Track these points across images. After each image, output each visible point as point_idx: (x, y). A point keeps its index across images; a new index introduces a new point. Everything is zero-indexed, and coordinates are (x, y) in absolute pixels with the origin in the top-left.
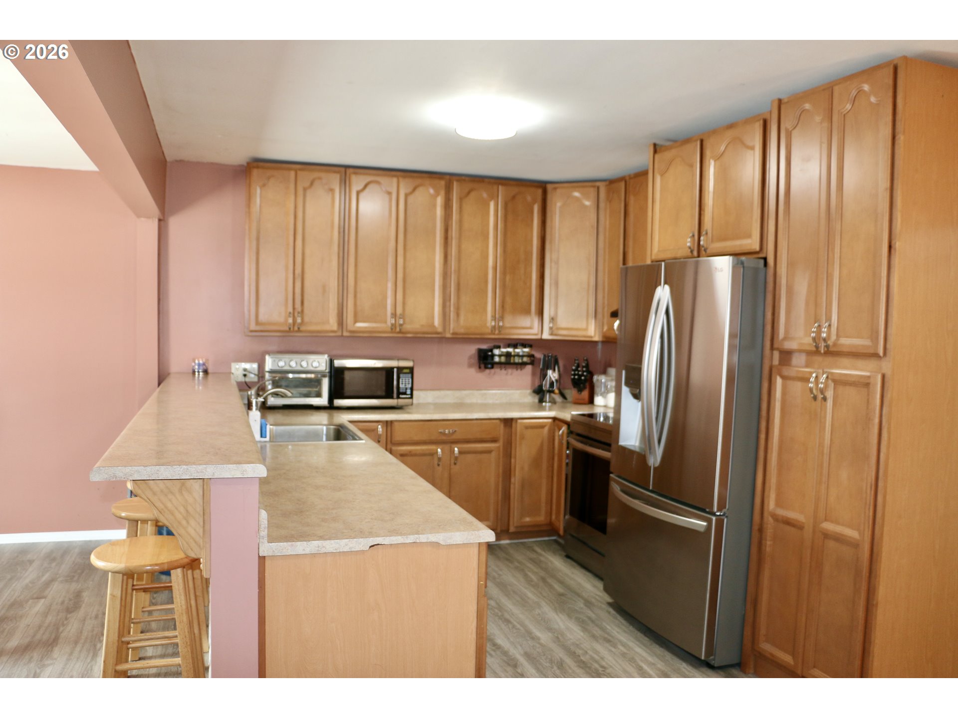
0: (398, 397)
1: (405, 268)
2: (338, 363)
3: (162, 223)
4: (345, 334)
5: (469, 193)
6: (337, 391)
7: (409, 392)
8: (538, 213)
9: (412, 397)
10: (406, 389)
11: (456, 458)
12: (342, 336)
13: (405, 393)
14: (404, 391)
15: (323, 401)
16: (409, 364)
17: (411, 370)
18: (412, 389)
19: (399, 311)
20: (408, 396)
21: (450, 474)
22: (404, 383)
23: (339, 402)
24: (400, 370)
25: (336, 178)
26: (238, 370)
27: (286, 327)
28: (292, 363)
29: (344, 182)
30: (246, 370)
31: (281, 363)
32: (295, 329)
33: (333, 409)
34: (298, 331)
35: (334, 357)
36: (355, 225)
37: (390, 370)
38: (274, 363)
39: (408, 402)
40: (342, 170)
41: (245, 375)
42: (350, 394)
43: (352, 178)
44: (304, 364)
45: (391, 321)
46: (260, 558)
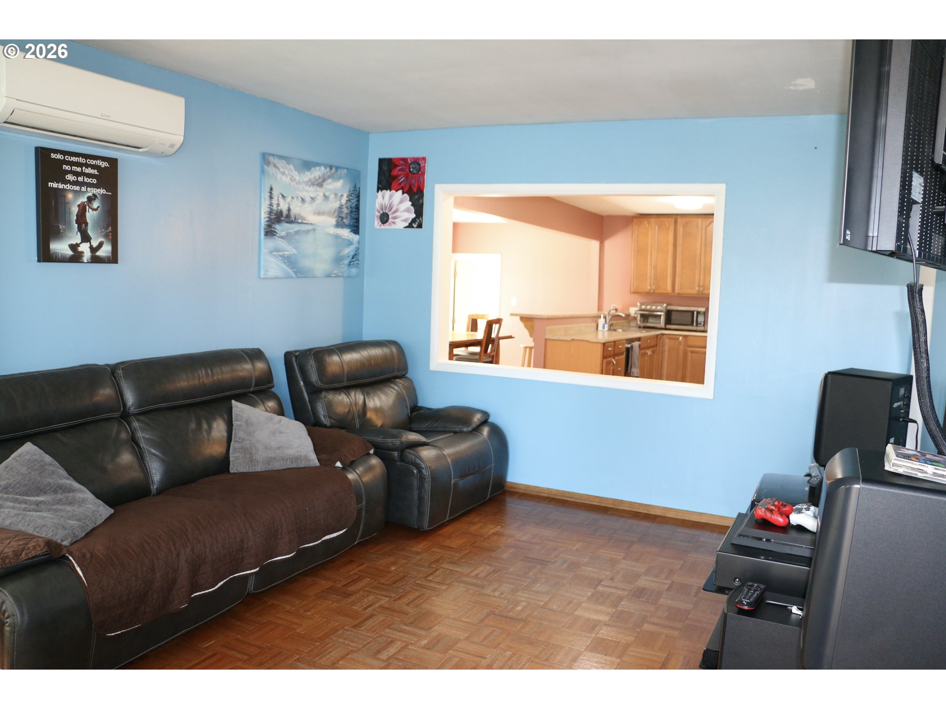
0: (697, 326)
2: (670, 308)
4: (675, 294)
6: (668, 321)
7: (702, 323)
9: (704, 326)
13: (700, 324)
15: (662, 325)
16: (704, 310)
17: (704, 313)
18: (704, 322)
19: (701, 284)
20: (702, 326)
22: (701, 319)
23: (668, 326)
24: (698, 313)
25: (673, 220)
26: (633, 311)
27: (648, 291)
28: (648, 307)
29: (676, 222)
30: (636, 311)
31: (643, 307)
32: (652, 291)
33: (666, 329)
34: (653, 293)
35: (668, 305)
36: (681, 242)
37: (693, 312)
38: (641, 306)
39: (702, 328)
40: (675, 216)
41: (635, 313)
42: (674, 323)
43: (679, 220)
44: (654, 308)
45: (697, 288)
46: (546, 340)
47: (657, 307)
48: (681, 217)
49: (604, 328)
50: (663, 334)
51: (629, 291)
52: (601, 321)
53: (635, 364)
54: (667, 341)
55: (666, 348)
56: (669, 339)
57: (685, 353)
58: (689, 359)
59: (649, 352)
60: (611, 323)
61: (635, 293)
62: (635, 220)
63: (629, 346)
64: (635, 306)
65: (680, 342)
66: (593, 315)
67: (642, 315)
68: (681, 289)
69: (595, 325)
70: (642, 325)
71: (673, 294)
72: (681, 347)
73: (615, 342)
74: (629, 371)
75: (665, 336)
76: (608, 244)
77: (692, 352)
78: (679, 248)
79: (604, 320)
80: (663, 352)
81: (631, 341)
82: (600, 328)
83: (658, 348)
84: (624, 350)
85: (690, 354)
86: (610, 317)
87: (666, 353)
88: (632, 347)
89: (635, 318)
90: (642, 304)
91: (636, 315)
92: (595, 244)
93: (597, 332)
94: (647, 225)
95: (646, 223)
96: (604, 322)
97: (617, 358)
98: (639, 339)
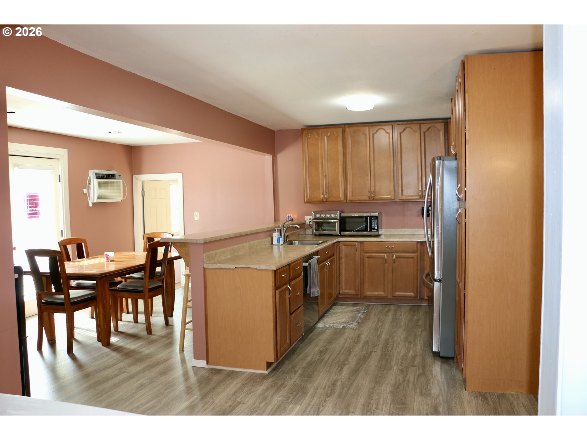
0: (371, 230)
1: (374, 169)
2: (343, 215)
3: (274, 157)
4: (348, 202)
5: (404, 130)
6: (343, 228)
7: (376, 228)
8: (442, 135)
9: (378, 231)
10: (375, 227)
11: (394, 260)
12: (346, 202)
13: (374, 229)
14: (374, 228)
15: (337, 232)
16: (376, 214)
17: (377, 218)
18: (378, 227)
19: (373, 190)
20: (376, 230)
21: (393, 268)
22: (374, 224)
23: (343, 233)
24: (371, 217)
25: (340, 130)
26: (308, 219)
27: (321, 200)
28: (323, 215)
29: (344, 132)
30: (310, 219)
31: (318, 216)
32: (325, 200)
33: (341, 236)
34: (326, 201)
35: (342, 212)
36: (350, 151)
37: (366, 217)
38: (315, 215)
39: (376, 233)
40: (343, 126)
41: (310, 222)
42: (348, 229)
43: (347, 129)
44: (328, 215)
45: (369, 195)
46: (204, 268)
47: (330, 215)
48: (349, 127)
49: (279, 242)
50: (339, 242)
51: (303, 201)
52: (276, 235)
53: (314, 284)
54: (343, 247)
55: (343, 254)
56: (345, 245)
57: (362, 260)
58: (366, 264)
59: (328, 263)
60: (286, 234)
61: (309, 202)
62: (305, 132)
63: (306, 264)
64: (311, 215)
65: (356, 248)
66: (267, 230)
67: (316, 223)
68: (353, 196)
69: (270, 239)
70: (317, 233)
71: (345, 202)
72: (358, 253)
73: (289, 265)
74: (308, 292)
75: (341, 243)
76: (280, 157)
77: (368, 257)
78: (349, 157)
79: (279, 233)
80: (340, 259)
81: (309, 257)
82: (275, 242)
83: (335, 256)
84: (302, 270)
85: (366, 260)
86: (285, 229)
87: (343, 260)
88: (310, 264)
89: (311, 226)
90: (316, 213)
91: (311, 223)
92: (268, 158)
93: (272, 247)
94: (316, 136)
95: (315, 134)
96: (279, 236)
97: (293, 283)
98: (316, 253)
